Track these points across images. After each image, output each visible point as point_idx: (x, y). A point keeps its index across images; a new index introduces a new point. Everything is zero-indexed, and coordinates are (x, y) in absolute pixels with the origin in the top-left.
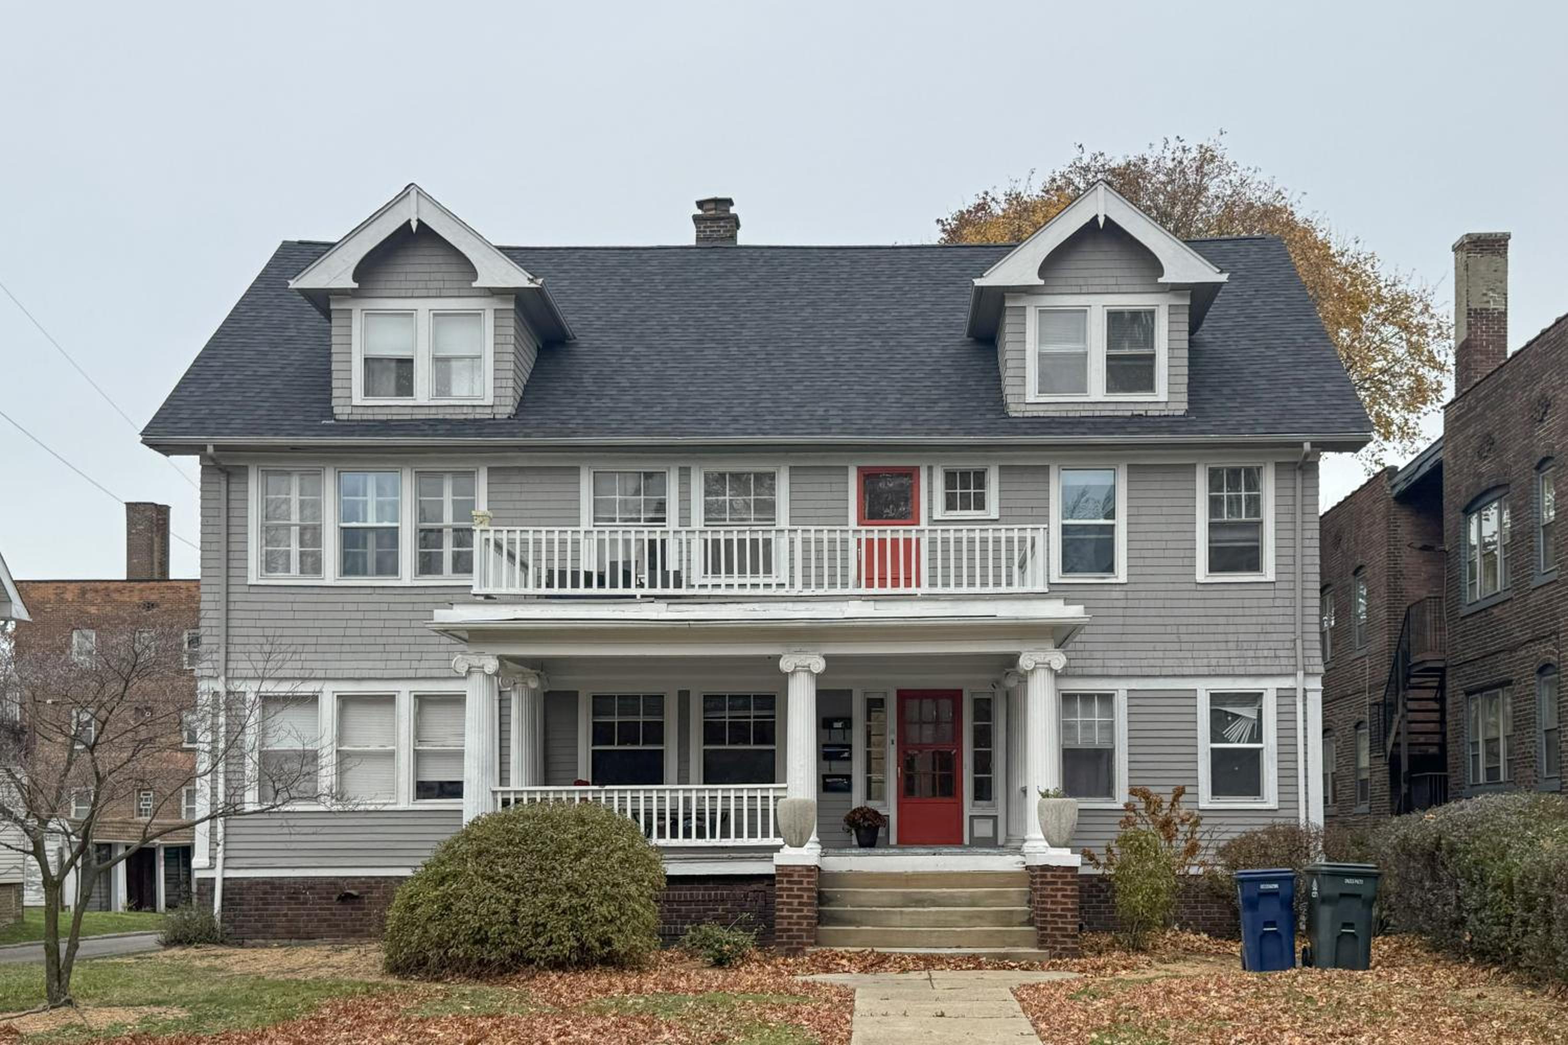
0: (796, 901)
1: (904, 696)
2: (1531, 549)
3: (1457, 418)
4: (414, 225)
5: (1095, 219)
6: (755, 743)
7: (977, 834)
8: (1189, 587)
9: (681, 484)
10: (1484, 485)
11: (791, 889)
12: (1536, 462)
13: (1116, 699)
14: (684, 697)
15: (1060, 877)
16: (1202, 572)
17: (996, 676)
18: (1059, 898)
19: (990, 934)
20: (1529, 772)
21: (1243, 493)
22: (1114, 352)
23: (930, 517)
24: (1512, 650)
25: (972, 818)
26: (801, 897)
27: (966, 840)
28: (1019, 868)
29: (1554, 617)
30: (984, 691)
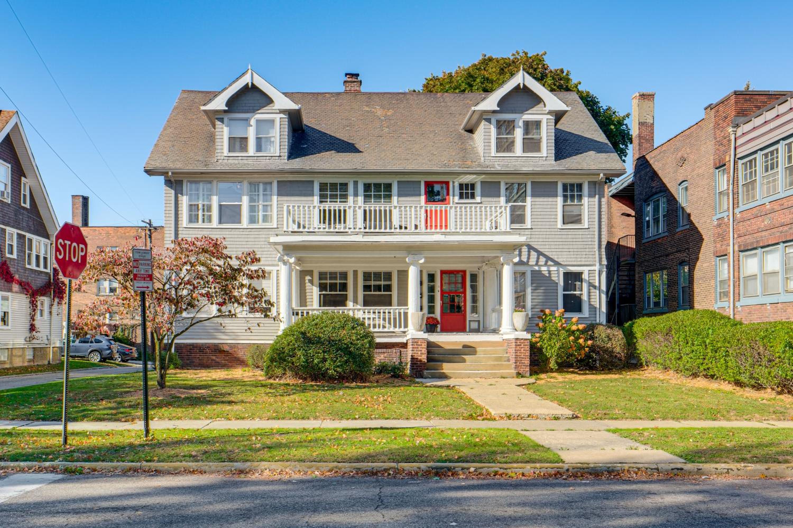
0: (420, 352)
1: (443, 272)
2: (677, 216)
3: (641, 165)
4: (250, 85)
5: (519, 85)
6: (384, 291)
7: (472, 327)
8: (556, 230)
9: (354, 188)
10: (654, 190)
11: (418, 348)
12: (679, 183)
13: (526, 274)
14: (355, 272)
15: (523, 343)
16: (560, 224)
17: (480, 265)
18: (522, 351)
19: (494, 365)
20: (674, 303)
21: (576, 193)
22: (526, 137)
23: (453, 202)
24: (667, 255)
25: (470, 321)
26: (421, 351)
27: (468, 330)
28: (501, 340)
29: (688, 243)
30: (475, 271)
